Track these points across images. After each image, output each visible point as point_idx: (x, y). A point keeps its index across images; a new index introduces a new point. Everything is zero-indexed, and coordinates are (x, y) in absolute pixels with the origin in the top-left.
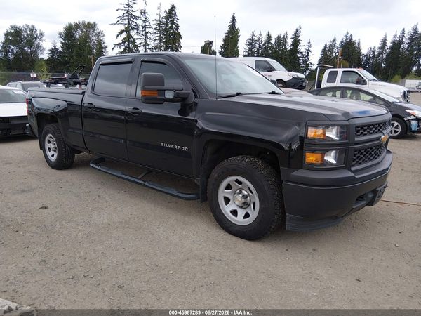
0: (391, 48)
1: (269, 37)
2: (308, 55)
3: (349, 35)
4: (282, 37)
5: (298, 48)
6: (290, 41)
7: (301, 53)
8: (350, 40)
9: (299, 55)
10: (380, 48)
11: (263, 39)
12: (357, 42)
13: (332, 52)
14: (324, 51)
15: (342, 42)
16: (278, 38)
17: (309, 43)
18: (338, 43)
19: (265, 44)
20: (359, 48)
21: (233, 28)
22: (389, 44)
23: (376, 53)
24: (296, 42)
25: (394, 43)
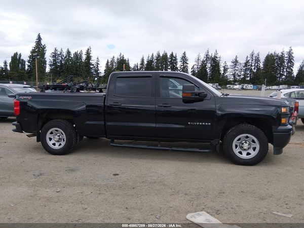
0: (147, 64)
1: (69, 52)
2: (98, 67)
3: (122, 55)
4: (79, 53)
5: (91, 61)
6: (84, 57)
7: (93, 65)
8: (123, 58)
9: (91, 67)
10: (141, 65)
11: (65, 54)
12: (127, 60)
13: (113, 66)
14: (107, 64)
15: (118, 59)
16: (76, 54)
17: (98, 58)
18: (116, 60)
19: (66, 57)
20: (128, 64)
21: (39, 44)
22: (146, 62)
23: (139, 68)
24: (89, 57)
25: (148, 62)
